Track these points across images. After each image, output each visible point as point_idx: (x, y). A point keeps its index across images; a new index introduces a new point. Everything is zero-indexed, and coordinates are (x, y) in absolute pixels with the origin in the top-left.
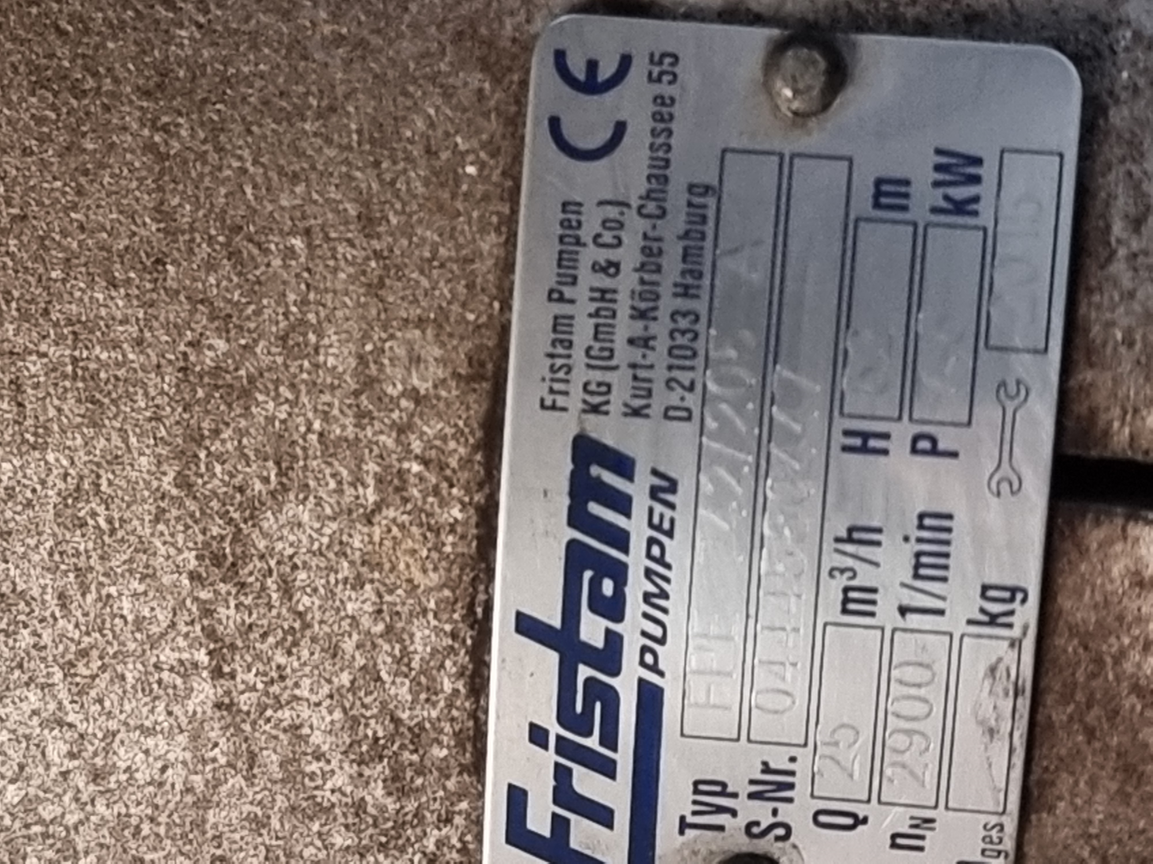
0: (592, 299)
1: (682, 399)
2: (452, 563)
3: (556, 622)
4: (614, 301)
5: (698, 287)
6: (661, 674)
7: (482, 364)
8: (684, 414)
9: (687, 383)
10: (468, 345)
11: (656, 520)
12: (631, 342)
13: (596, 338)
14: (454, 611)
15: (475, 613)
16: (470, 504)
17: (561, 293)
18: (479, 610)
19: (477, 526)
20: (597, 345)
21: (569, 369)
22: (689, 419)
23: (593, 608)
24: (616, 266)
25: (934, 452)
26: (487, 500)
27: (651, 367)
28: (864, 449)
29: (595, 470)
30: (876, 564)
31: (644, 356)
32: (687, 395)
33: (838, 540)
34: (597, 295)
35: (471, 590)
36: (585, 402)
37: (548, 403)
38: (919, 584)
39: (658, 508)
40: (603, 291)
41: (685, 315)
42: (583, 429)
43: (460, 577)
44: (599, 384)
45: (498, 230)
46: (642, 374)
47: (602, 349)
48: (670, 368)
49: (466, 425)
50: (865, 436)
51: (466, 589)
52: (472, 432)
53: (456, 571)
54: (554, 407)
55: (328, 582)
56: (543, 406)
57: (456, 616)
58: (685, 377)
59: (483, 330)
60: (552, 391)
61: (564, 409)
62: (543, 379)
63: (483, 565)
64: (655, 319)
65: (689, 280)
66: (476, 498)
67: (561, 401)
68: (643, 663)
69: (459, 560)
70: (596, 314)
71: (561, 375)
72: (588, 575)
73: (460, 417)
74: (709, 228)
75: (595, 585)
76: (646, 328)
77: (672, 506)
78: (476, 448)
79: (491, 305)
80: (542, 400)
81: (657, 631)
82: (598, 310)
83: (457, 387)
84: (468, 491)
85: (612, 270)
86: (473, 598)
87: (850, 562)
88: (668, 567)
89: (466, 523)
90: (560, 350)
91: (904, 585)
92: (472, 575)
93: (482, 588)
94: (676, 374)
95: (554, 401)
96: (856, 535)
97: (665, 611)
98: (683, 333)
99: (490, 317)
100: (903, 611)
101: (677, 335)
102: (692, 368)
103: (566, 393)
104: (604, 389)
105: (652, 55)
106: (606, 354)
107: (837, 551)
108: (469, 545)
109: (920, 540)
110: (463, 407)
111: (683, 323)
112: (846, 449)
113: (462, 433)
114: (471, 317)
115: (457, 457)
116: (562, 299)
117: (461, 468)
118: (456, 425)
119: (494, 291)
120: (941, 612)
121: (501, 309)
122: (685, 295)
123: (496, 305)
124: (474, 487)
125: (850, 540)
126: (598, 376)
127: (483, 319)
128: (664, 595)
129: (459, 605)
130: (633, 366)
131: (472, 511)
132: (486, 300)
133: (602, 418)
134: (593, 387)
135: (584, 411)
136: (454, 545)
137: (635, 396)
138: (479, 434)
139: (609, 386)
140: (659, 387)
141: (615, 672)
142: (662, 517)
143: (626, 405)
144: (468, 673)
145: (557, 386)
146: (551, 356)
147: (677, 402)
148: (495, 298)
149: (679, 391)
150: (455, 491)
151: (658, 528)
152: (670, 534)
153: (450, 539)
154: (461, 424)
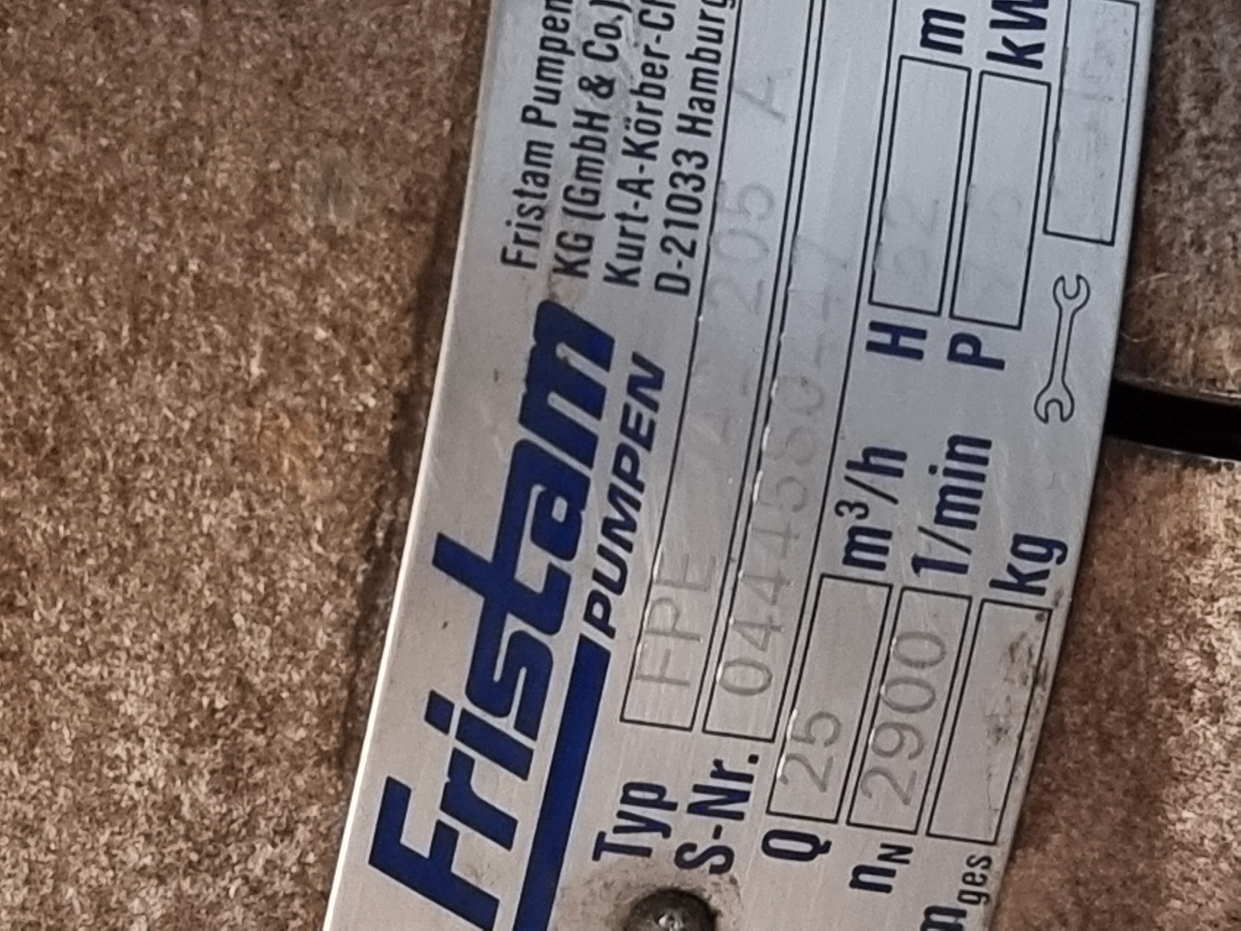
0: (577, 125)
1: (680, 265)
2: (354, 466)
3: (487, 553)
4: (604, 130)
5: (709, 122)
6: (610, 633)
7: (423, 201)
8: (681, 285)
9: (687, 246)
10: (405, 174)
11: (632, 424)
12: (622, 184)
13: (579, 177)
14: (346, 535)
15: (374, 538)
16: (387, 387)
17: (538, 112)
18: (380, 535)
19: (394, 417)
20: (579, 185)
21: (542, 213)
22: (686, 292)
23: (536, 538)
24: (610, 84)
25: (976, 359)
26: (411, 385)
27: (645, 219)
28: (893, 349)
29: (563, 350)
30: (894, 501)
31: (636, 205)
32: (685, 259)
33: (851, 465)
34: (584, 120)
35: (374, 506)
36: (557, 257)
37: (512, 255)
38: (940, 529)
39: (636, 406)
40: (592, 116)
41: (690, 156)
42: (553, 295)
43: (360, 487)
44: (577, 237)
45: (455, 26)
46: (632, 227)
47: (584, 191)
48: (668, 223)
49: (394, 279)
50: (897, 331)
51: (367, 505)
52: (402, 290)
53: (356, 479)
54: (518, 262)
55: (181, 484)
56: (504, 260)
57: (348, 542)
58: (684, 236)
59: (427, 155)
60: (517, 240)
61: (531, 265)
62: (509, 223)
63: (394, 473)
64: (653, 157)
65: (698, 112)
66: (397, 381)
67: (528, 254)
68: (589, 617)
69: (363, 463)
70: (580, 145)
71: (531, 220)
72: (537, 490)
73: (387, 268)
74: (725, 49)
75: (545, 505)
76: (642, 168)
77: (653, 406)
78: (406, 311)
79: (439, 124)
80: (505, 251)
81: (613, 573)
82: (584, 138)
83: (388, 228)
84: (386, 369)
85: (604, 90)
86: (375, 516)
87: (862, 495)
88: (640, 487)
89: (378, 414)
90: (531, 187)
91: (922, 530)
92: (377, 485)
93: (388, 504)
94: (675, 232)
95: (519, 254)
96: (873, 460)
97: (628, 547)
98: (687, 179)
99: (438, 137)
100: (918, 564)
101: (678, 181)
102: (694, 226)
103: (534, 244)
104: (583, 243)
106: (590, 197)
107: (848, 479)
108: (379, 444)
109: (948, 472)
110: (393, 256)
111: (688, 167)
112: (872, 346)
113: (389, 291)
114: (414, 137)
115: (378, 322)
116: (538, 121)
117: (380, 337)
118: (381, 279)
119: (447, 106)
120: (962, 569)
121: (453, 129)
122: (692, 130)
123: (447, 123)
124: (397, 364)
125: (866, 467)
126: (577, 225)
127: (430, 140)
128: (631, 525)
129: (355, 526)
130: (622, 216)
131: (389, 397)
132: (434, 116)
133: (578, 280)
134: (569, 240)
135: (556, 270)
136: (360, 442)
137: (621, 256)
138: (411, 293)
139: (590, 239)
140: (651, 246)
141: (552, 628)
142: (639, 417)
143: (609, 266)
144: (352, 621)
145: (525, 234)
146: (520, 193)
147: (673, 270)
148: (447, 115)
149: (677, 254)
150: (370, 369)
151: (634, 434)
152: (647, 443)
153: (356, 433)
154: (388, 278)
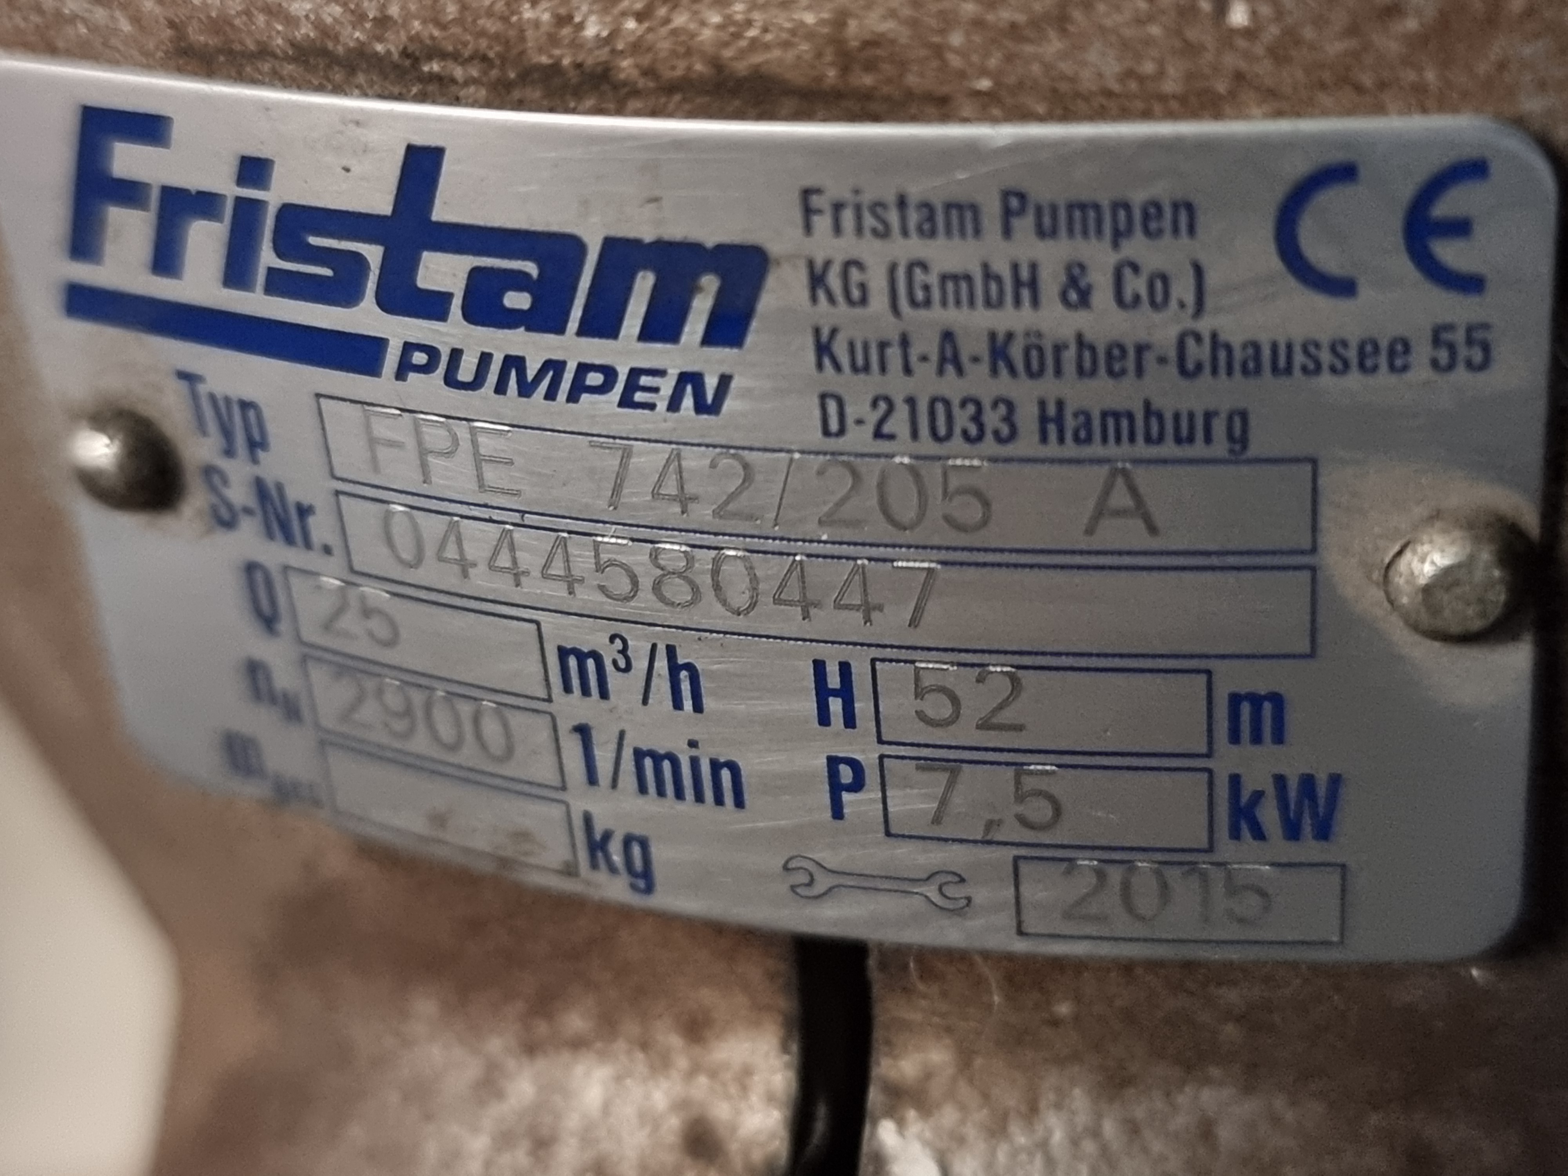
0: (1015, 266)
1: (859, 422)
2: (505, 19)
3: (440, 213)
4: (1017, 302)
5: (1061, 440)
6: (400, 375)
7: (870, 66)
8: (834, 426)
9: (887, 429)
10: (903, 35)
11: (644, 380)
12: (948, 336)
13: (944, 278)
14: (424, 22)
15: (430, 58)
16: (613, 51)
17: (1022, 211)
18: (435, 67)
19: (579, 66)
20: (933, 280)
21: (882, 235)
22: (826, 432)
23: (476, 274)
24: (1085, 299)
25: (836, 788)
26: (625, 84)
27: (908, 370)
28: (823, 693)
29: (710, 283)
30: (645, 701)
31: (924, 358)
32: (869, 429)
33: (671, 651)
34: (1025, 274)
35: (467, 53)
36: (828, 264)
37: (816, 201)
38: (628, 754)
39: (667, 386)
40: (1033, 284)
41: (1008, 419)
42: (777, 263)
43: (482, 33)
44: (863, 287)
45: (1129, 74)
46: (894, 354)
47: (926, 288)
48: (911, 402)
49: (754, 41)
50: (846, 692)
51: (465, 44)
52: (742, 54)
53: (492, 26)
54: (808, 211)
56: (807, 193)
57: (417, 25)
58: (899, 423)
59: (935, 64)
60: (838, 207)
61: (808, 228)
62: (857, 192)
63: (512, 75)
64: (994, 371)
65: (1070, 423)
66: (625, 63)
67: (823, 223)
68: (410, 347)
69: (512, 33)
70: (988, 275)
71: (869, 221)
72: (531, 268)
73: (765, 30)
74: (1169, 449)
75: (519, 281)
76: (976, 360)
77: (674, 405)
78: (717, 64)
79: (984, 72)
80: (818, 191)
81: (466, 373)
82: (999, 279)
83: (822, 22)
84: (637, 47)
85: (1073, 296)
86: (455, 57)
87: (640, 665)
88: (573, 397)
89: (576, 44)
90: (913, 218)
91: (622, 735)
92: (491, 54)
93: (475, 73)
94: (902, 412)
95: (819, 212)
96: (684, 675)
98: (977, 419)
99: (962, 75)
100: (583, 731)
101: (971, 409)
102: (915, 434)
103: (837, 229)
104: (856, 294)
105: (1486, 326)
106: (920, 295)
107: (654, 647)
108: (540, 50)
109: (695, 763)
110: (784, 36)
111: (992, 419)
112: (819, 667)
113: (737, 36)
114: (956, 39)
115: (692, 26)
116: (1008, 213)
117: (675, 32)
118: (749, 23)
119: (1011, 80)
121: (978, 93)
122: (1044, 419)
123: (985, 84)
124: (646, 60)
125: (674, 669)
126: (878, 284)
127: (955, 61)
128: (526, 389)
129: (436, 33)
130: (905, 342)
131: (603, 54)
132: (993, 62)
133: (805, 294)
134: (855, 275)
135: (811, 264)
136: (537, 24)
137: (852, 346)
138: (742, 67)
139: (864, 301)
140: (873, 383)
141: (385, 304)
142: (653, 390)
143: (834, 332)
145: (848, 216)
146: (902, 203)
147: (851, 412)
148: (998, 83)
149: (873, 418)
150: (631, 24)
151: (632, 385)
152: (626, 401)
153: (546, 17)
154: (752, 33)
